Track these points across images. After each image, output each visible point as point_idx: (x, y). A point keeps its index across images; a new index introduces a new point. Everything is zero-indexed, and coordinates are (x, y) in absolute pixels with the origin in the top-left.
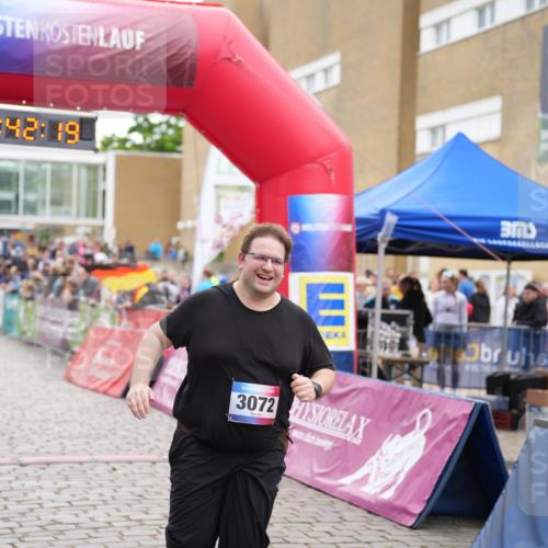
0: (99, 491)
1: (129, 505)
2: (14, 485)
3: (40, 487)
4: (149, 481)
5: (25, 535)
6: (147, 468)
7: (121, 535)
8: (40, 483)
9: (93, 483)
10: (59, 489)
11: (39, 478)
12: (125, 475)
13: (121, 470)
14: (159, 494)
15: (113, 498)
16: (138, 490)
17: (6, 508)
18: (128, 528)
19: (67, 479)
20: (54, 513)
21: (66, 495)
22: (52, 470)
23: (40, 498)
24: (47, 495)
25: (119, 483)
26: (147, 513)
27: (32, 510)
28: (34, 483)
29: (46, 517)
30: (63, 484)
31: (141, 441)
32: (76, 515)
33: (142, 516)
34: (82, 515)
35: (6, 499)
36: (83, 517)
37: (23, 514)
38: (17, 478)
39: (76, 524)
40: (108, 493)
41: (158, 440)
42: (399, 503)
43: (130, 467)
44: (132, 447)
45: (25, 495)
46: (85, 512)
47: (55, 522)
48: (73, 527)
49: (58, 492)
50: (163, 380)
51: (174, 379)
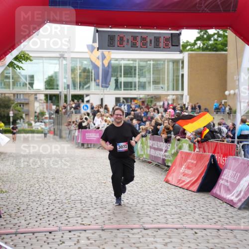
0: (189, 245)
2: (141, 240)
3: (156, 242)
4: (216, 241)
6: (215, 233)
8: (156, 239)
9: (185, 241)
10: (167, 243)
11: (155, 236)
12: (202, 236)
13: (200, 234)
16: (211, 246)
19: (170, 238)
21: (170, 247)
22: (161, 232)
23: (156, 248)
24: (160, 246)
25: (199, 241)
28: (152, 239)
30: (167, 240)
31: (210, 217)
35: (138, 248)
38: (143, 236)
40: (193, 246)
41: (220, 217)
43: (205, 232)
44: (205, 220)
45: (148, 246)
50: (221, 182)
51: (227, 181)
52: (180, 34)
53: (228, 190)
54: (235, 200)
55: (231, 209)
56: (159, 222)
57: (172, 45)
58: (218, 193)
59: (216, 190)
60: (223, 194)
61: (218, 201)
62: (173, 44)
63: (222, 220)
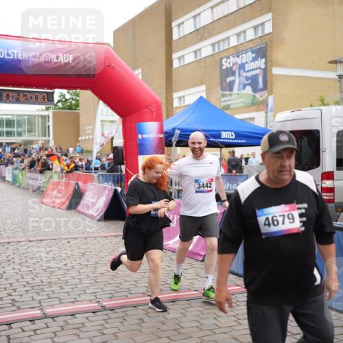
0: (66, 252)
1: (80, 258)
2: (28, 250)
3: (40, 251)
4: (86, 247)
5: (37, 274)
6: (83, 241)
7: (79, 272)
8: (40, 249)
9: (62, 249)
10: (48, 252)
11: (38, 247)
12: (75, 244)
13: (73, 242)
14: (91, 252)
15: (72, 255)
16: (82, 251)
17: (27, 261)
18: (81, 268)
19: (50, 247)
20: (48, 263)
21: (51, 255)
22: (44, 243)
23: (40, 256)
24: (43, 255)
25: (73, 248)
26: (88, 261)
27: (38, 262)
28: (37, 249)
29: (45, 265)
30: (49, 249)
32: (58, 264)
33: (86, 263)
34: (60, 264)
35: (26, 257)
36: (61, 265)
37: (35, 264)
38: (29, 248)
39: (58, 268)
40: (69, 253)
42: (195, 251)
43: (76, 241)
45: (34, 255)
46: (61, 262)
47: (49, 267)
48: (57, 269)
49: (48, 253)
50: (83, 202)
51: (88, 201)
52: (53, 93)
53: (88, 207)
54: (95, 215)
57: (48, 101)
58: (82, 210)
59: (80, 208)
60: (86, 211)
61: (82, 216)
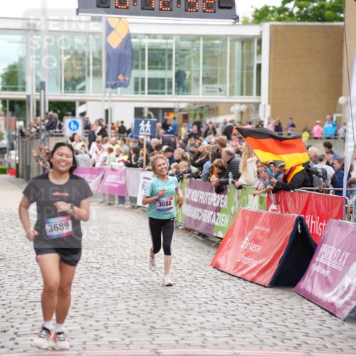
31: (288, 335)
41: (307, 335)
44: (278, 341)
50: (314, 267)
51: (325, 267)
53: (327, 284)
54: (340, 303)
55: (330, 320)
56: (188, 345)
57: (221, 7)
58: (309, 289)
59: (306, 284)
60: (318, 292)
61: (307, 305)
62: (222, 5)
63: (310, 340)
